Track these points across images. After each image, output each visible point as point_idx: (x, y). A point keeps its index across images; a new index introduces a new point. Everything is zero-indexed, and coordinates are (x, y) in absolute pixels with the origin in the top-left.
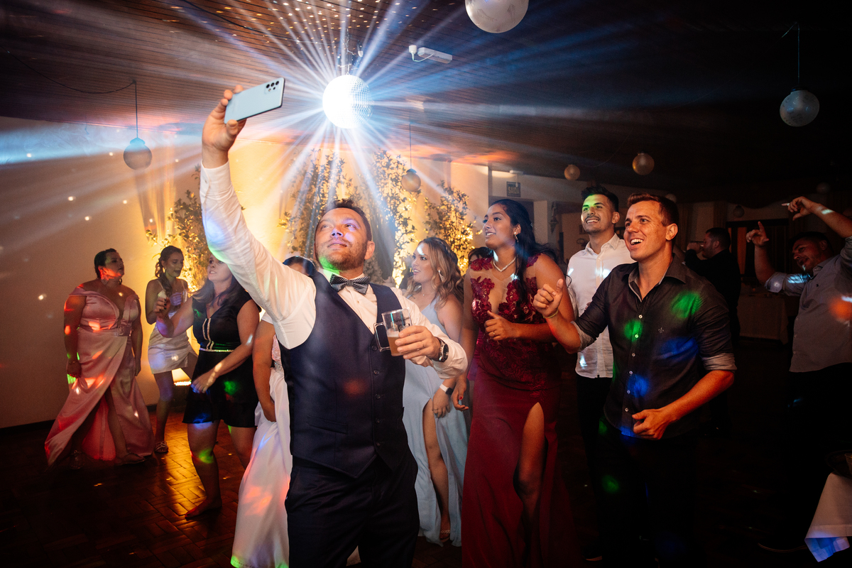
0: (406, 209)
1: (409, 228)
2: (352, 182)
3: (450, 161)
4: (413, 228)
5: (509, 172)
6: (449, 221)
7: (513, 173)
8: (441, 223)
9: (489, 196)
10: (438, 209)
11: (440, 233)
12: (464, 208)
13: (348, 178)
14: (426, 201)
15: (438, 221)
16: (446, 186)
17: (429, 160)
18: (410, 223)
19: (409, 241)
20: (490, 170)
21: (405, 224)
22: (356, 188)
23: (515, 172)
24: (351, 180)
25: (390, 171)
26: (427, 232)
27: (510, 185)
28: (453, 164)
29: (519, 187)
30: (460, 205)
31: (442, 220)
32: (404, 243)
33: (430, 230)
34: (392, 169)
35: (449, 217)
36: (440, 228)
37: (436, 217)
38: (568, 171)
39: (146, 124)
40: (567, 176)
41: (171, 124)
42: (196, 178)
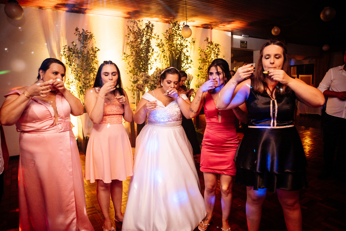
0: (188, 51)
1: (189, 61)
2: (159, 37)
3: (212, 29)
4: (191, 61)
5: (241, 36)
6: (211, 58)
7: (243, 36)
8: (207, 60)
9: (231, 48)
10: (205, 52)
11: (206, 65)
12: (218, 51)
13: (157, 35)
14: (199, 48)
15: (205, 58)
16: (209, 41)
17: (201, 28)
18: (190, 59)
19: (189, 67)
20: (232, 34)
21: (187, 59)
22: (161, 40)
23: (245, 35)
24: (158, 36)
25: (179, 31)
26: (200, 64)
27: (242, 42)
28: (213, 30)
29: (246, 43)
30: (217, 50)
31: (207, 58)
32: (186, 69)
33: (201, 63)
34: (180, 30)
35: (210, 56)
36: (206, 62)
37: (204, 57)
38: (274, 30)
39: (47, 5)
40: (273, 33)
41: (58, 4)
42: (76, 35)
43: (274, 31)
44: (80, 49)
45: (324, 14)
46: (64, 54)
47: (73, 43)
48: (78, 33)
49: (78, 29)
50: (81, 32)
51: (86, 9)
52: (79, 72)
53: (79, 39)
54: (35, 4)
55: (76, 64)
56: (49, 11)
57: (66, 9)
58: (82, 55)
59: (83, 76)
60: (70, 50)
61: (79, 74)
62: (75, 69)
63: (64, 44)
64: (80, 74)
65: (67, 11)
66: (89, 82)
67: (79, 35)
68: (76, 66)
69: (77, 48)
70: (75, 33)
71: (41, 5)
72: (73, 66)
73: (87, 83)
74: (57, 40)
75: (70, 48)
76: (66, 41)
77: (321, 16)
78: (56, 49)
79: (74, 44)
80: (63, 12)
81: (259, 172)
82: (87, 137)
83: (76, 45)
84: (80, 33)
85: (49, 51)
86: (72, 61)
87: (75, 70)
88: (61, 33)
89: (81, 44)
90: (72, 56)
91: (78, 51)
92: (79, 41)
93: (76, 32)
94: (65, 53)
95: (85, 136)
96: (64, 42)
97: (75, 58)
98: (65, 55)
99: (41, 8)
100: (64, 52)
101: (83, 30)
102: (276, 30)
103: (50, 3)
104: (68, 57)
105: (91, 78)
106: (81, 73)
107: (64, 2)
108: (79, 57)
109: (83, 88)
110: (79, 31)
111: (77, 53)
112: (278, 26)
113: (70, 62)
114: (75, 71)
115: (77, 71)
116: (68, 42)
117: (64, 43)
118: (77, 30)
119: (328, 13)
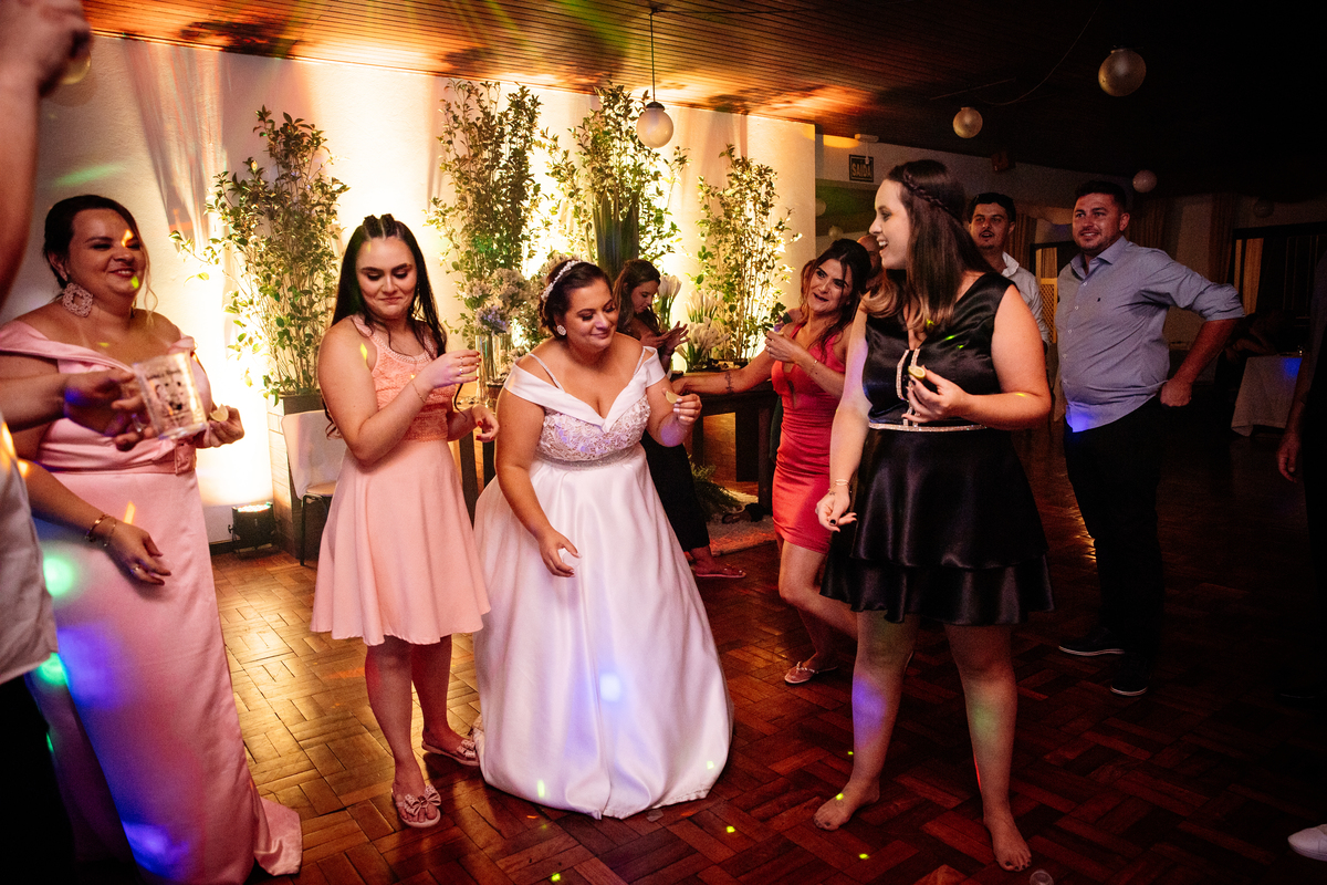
0: (660, 193)
1: (666, 228)
2: (559, 143)
3: (746, 113)
4: (673, 227)
5: (853, 137)
6: (743, 219)
7: (860, 140)
8: (729, 223)
9: (818, 181)
10: (721, 197)
11: (726, 241)
12: (768, 193)
13: (550, 136)
14: (701, 183)
15: (724, 219)
16: (738, 155)
17: (708, 111)
18: (668, 220)
19: (665, 250)
20: (819, 132)
21: (659, 220)
22: (566, 153)
23: (865, 136)
24: (556, 140)
25: (630, 123)
26: (704, 239)
27: (855, 160)
28: (751, 118)
29: (871, 163)
30: (763, 189)
31: (730, 217)
32: (656, 257)
33: (709, 235)
34: (633, 119)
35: (742, 210)
36: (727, 231)
37: (720, 212)
38: (961, 119)
39: (151, 27)
40: (958, 130)
41: (197, 25)
42: (261, 134)
43: (963, 123)
44: (276, 186)
45: (1110, 71)
46: (220, 202)
47: (249, 162)
48: (269, 126)
49: (267, 114)
50: (280, 123)
51: (296, 42)
52: (273, 266)
53: (271, 150)
54: (109, 22)
55: (262, 238)
56: (161, 48)
57: (222, 41)
58: (283, 206)
59: (287, 282)
60: (238, 187)
61: (274, 276)
62: (261, 256)
63: (216, 167)
64: (278, 274)
65: (226, 49)
66: (312, 303)
67: (272, 136)
68: (263, 246)
69: (266, 182)
70: (255, 129)
71: (131, 26)
72: (253, 246)
73: (305, 308)
74: (192, 151)
75: (239, 181)
76: (225, 155)
77: (1103, 78)
78: (189, 184)
79: (255, 167)
80: (209, 51)
81: (863, 557)
82: (306, 497)
83: (260, 171)
84: (277, 128)
85: (165, 194)
86: (249, 227)
87: (258, 259)
88: (204, 127)
89: (280, 166)
90: (246, 210)
91: (270, 192)
92: (272, 155)
93: (262, 123)
94: (223, 200)
95: (300, 495)
96: (215, 160)
97: (259, 216)
98: (223, 206)
99: (130, 36)
100: (220, 195)
101: (287, 116)
102: (968, 120)
103: (167, 21)
104: (235, 212)
105: (319, 289)
106: (280, 270)
107: (216, 18)
108: (272, 215)
109: (291, 325)
110: (271, 121)
111: (268, 198)
112: (974, 105)
113: (243, 232)
114: (258, 265)
115: (268, 265)
116: (230, 159)
117: (216, 163)
118: (263, 115)
119: (1121, 67)
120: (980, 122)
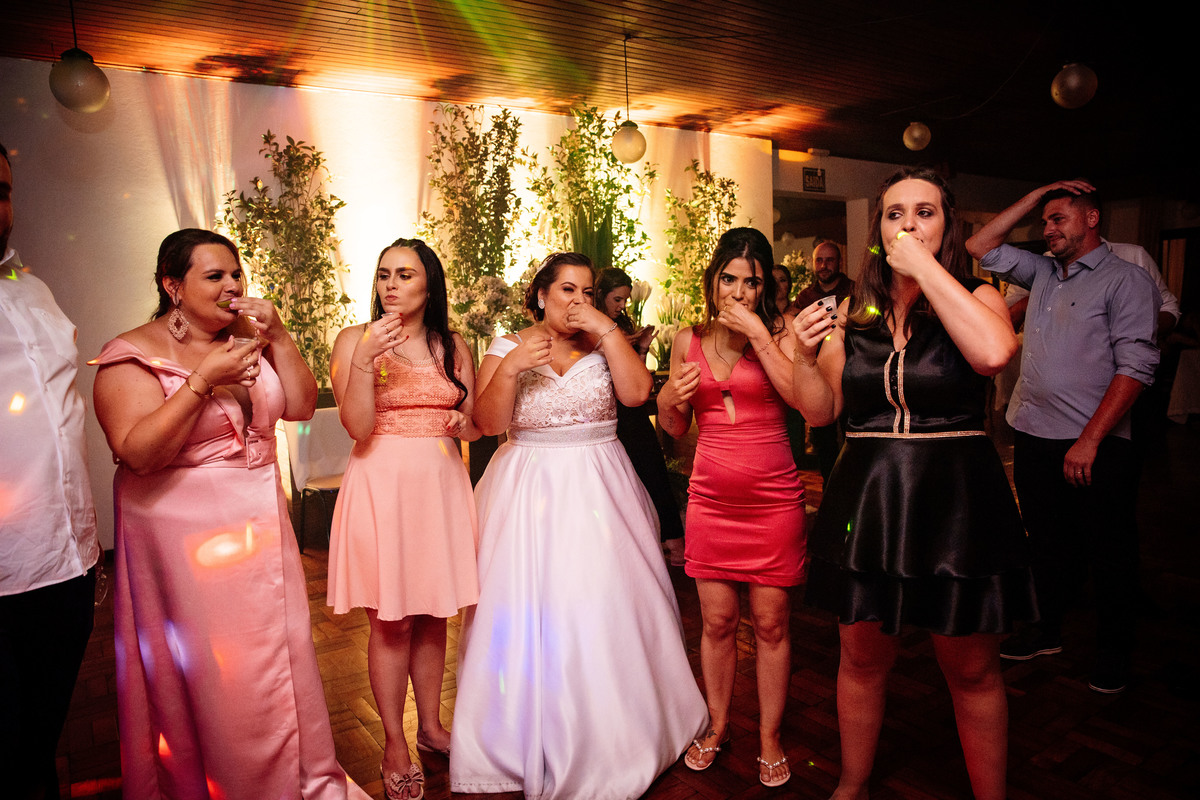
0: (631, 205)
1: (637, 237)
2: (538, 160)
3: (709, 130)
4: (644, 236)
5: (806, 151)
6: (707, 227)
7: (812, 154)
8: (694, 232)
9: (774, 191)
10: (687, 208)
11: (692, 248)
12: (730, 204)
13: (530, 154)
14: (669, 195)
15: (689, 228)
16: (702, 169)
17: (674, 129)
18: (639, 229)
19: (636, 257)
20: (776, 146)
21: (630, 230)
22: (545, 170)
23: (818, 151)
24: (535, 157)
25: (603, 141)
26: (671, 246)
27: (808, 172)
28: (714, 135)
29: (823, 175)
30: (726, 200)
31: (695, 226)
32: (629, 263)
33: (676, 242)
34: (606, 137)
35: (706, 220)
36: (693, 239)
37: (685, 222)
38: (910, 133)
39: (169, 61)
40: (908, 143)
41: (210, 58)
42: (267, 156)
43: (912, 137)
44: (280, 203)
45: (1063, 85)
46: (228, 219)
47: (255, 181)
48: (274, 148)
49: (272, 137)
50: (283, 145)
51: (298, 72)
52: (276, 277)
53: (275, 169)
54: (131, 57)
55: (266, 250)
56: (177, 79)
57: (232, 72)
58: (286, 221)
59: (289, 291)
60: (245, 204)
61: (277, 285)
62: (265, 267)
63: (225, 185)
64: (281, 284)
65: (236, 80)
66: (311, 310)
67: (276, 157)
68: (267, 258)
69: (270, 200)
70: (261, 151)
71: (150, 61)
72: (258, 258)
73: (305, 314)
74: (204, 172)
75: (246, 199)
76: (233, 175)
77: (1055, 91)
78: (200, 202)
79: (260, 185)
80: (220, 81)
81: (853, 567)
82: (305, 490)
83: (265, 189)
84: (281, 150)
85: (179, 210)
86: (254, 241)
87: (262, 270)
88: (215, 150)
89: (284, 185)
90: (252, 226)
91: (274, 209)
92: (275, 174)
93: (267, 146)
94: (231, 216)
95: (299, 488)
96: (225, 179)
97: (264, 231)
98: (231, 221)
99: (150, 69)
100: (228, 212)
101: (290, 139)
102: (917, 133)
103: (181, 55)
104: (242, 227)
105: (317, 297)
106: (283, 279)
107: (227, 51)
108: (275, 229)
110: (276, 144)
111: (272, 214)
112: (923, 120)
113: (249, 245)
114: (263, 275)
115: (271, 275)
116: (239, 178)
117: (225, 182)
118: (268, 139)
119: (1073, 81)
120: (929, 135)
